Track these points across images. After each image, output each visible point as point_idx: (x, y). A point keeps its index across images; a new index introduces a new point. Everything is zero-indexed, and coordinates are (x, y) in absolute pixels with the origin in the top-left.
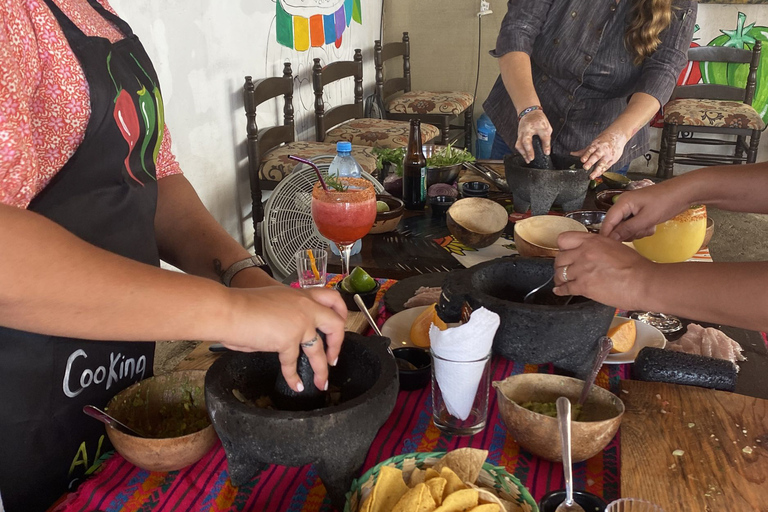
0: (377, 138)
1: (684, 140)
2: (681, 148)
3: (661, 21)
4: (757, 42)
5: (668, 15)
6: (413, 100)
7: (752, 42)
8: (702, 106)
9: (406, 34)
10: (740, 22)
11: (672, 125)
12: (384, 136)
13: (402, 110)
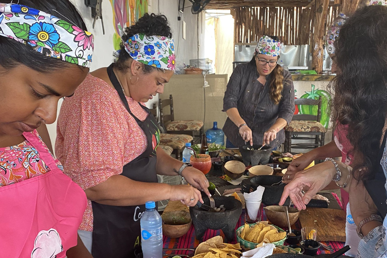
0: (167, 142)
1: (294, 138)
2: (293, 141)
3: (280, 88)
4: (320, 96)
5: (282, 86)
6: (177, 124)
7: (318, 96)
8: (300, 124)
9: (171, 95)
10: (313, 88)
11: (289, 132)
12: (170, 141)
13: (173, 129)
